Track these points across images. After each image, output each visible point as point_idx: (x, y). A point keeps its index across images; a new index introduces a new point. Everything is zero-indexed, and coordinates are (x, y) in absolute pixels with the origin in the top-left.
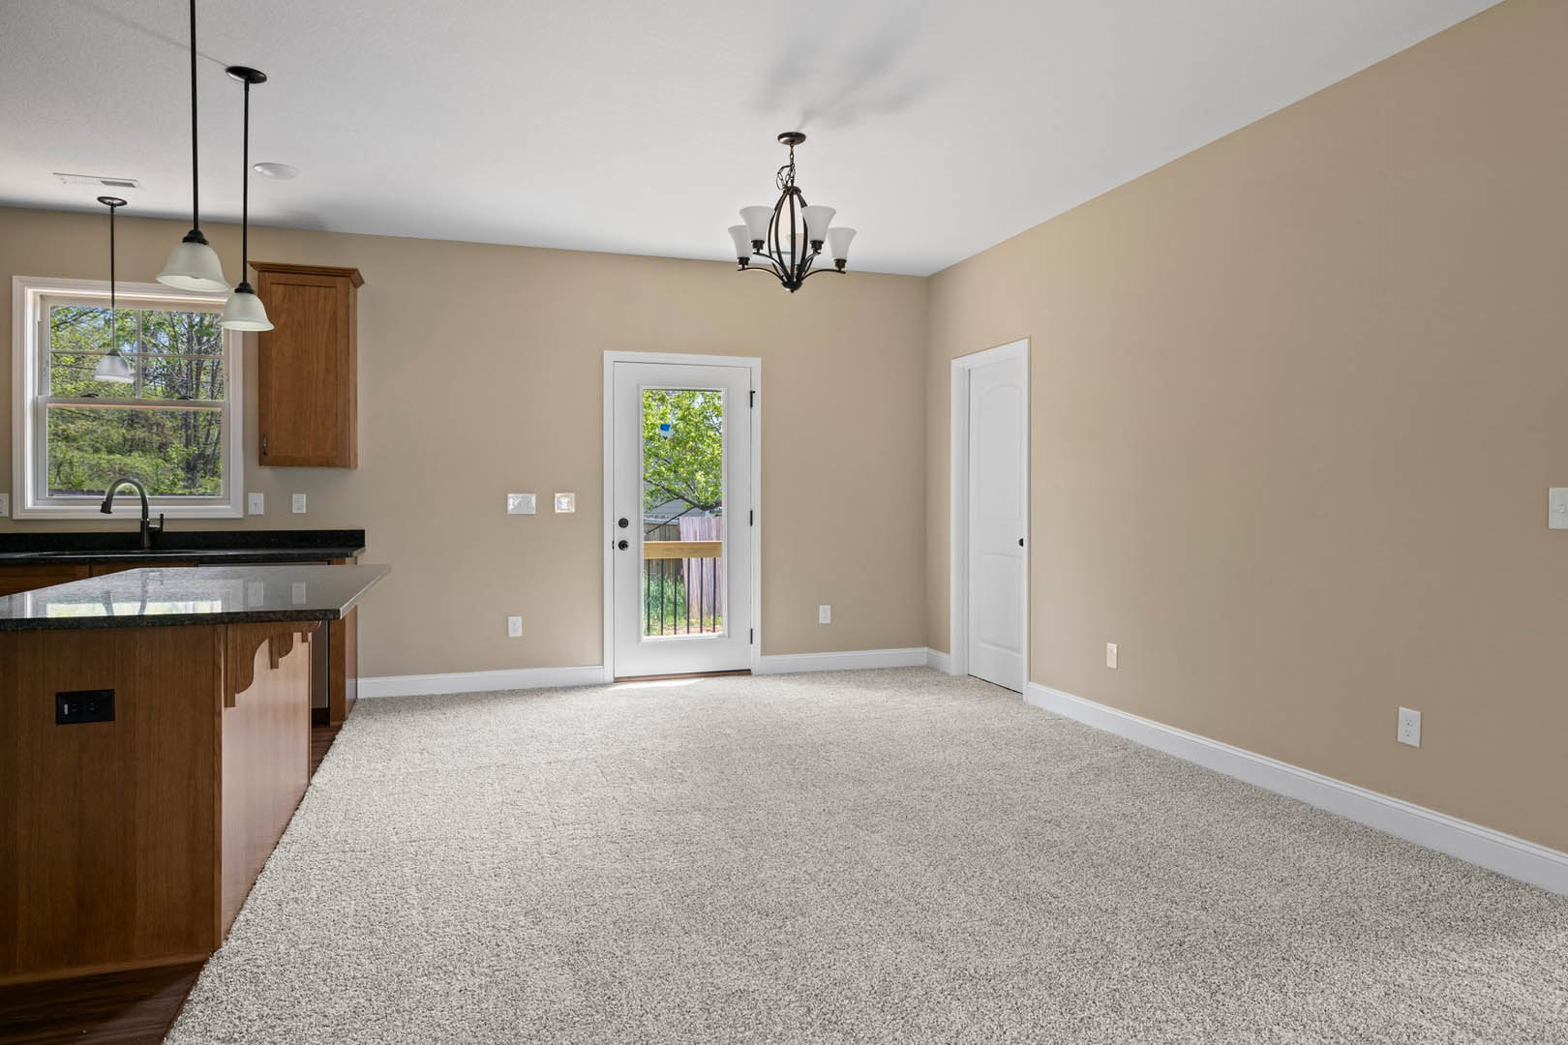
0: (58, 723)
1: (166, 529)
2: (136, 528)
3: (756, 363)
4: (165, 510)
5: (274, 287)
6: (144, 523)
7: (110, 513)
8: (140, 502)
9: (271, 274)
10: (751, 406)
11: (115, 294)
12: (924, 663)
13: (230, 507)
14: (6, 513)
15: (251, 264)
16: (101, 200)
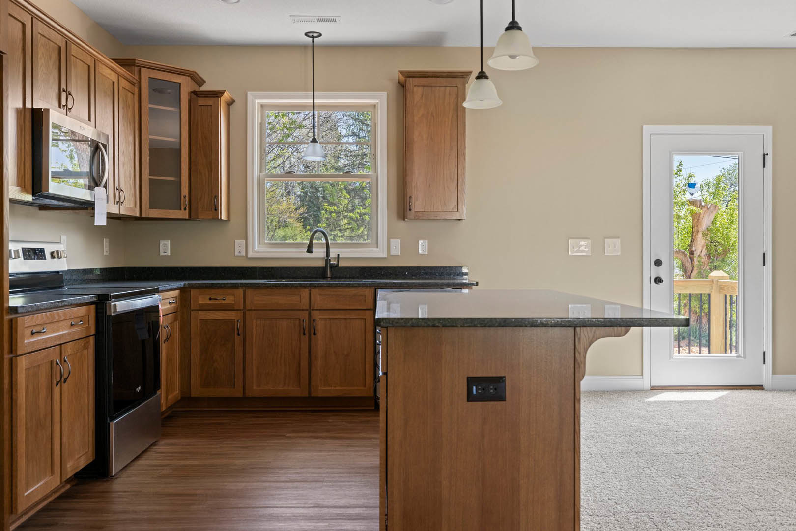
0: (468, 400)
1: (341, 264)
2: (321, 264)
3: (768, 130)
4: (341, 252)
5: (416, 88)
6: (327, 260)
7: (312, 252)
8: (325, 246)
9: (414, 79)
10: (765, 166)
11: (315, 101)
13: (378, 249)
14: (243, 254)
15: (401, 72)
16: (306, 34)
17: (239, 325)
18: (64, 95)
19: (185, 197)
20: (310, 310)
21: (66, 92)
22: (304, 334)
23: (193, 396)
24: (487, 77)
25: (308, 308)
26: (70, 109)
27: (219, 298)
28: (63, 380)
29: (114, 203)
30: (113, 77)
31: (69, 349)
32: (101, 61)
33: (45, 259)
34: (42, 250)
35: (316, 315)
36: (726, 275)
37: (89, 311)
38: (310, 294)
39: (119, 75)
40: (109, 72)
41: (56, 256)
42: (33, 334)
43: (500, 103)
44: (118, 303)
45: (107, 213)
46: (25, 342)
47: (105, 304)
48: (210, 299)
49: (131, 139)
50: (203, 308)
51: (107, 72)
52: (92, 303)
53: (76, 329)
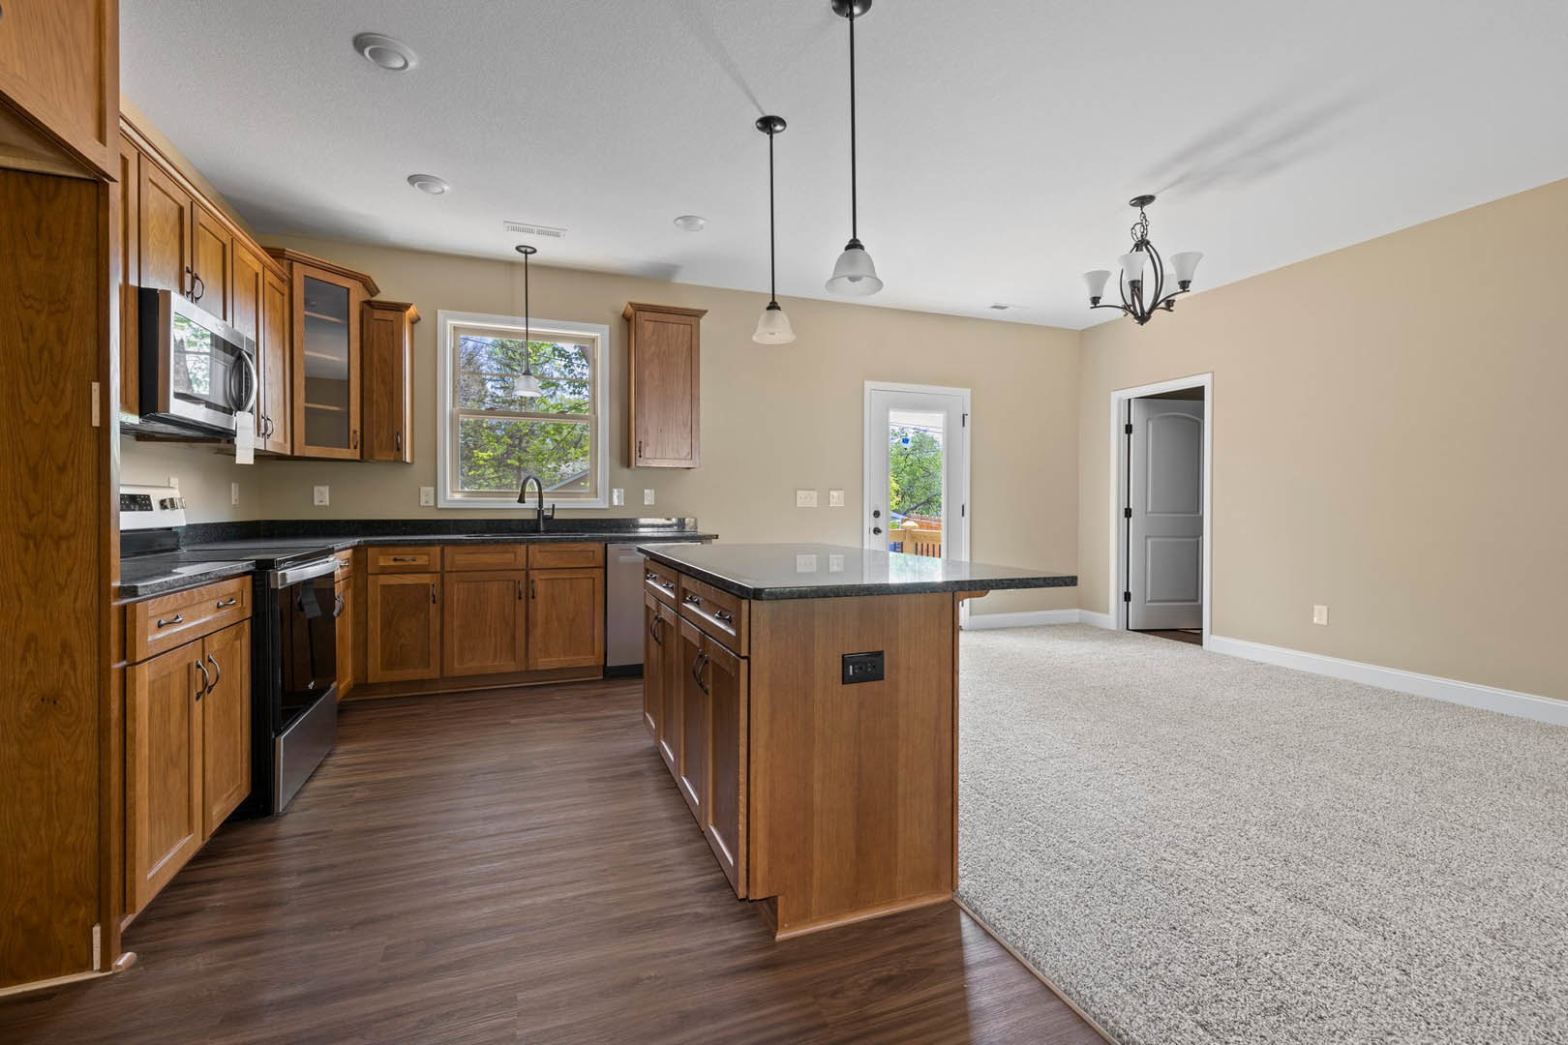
0: (843, 683)
1: (556, 516)
2: (532, 516)
3: (967, 392)
4: (557, 502)
5: (647, 323)
6: (540, 512)
7: (524, 502)
8: (538, 495)
9: (646, 313)
10: (964, 425)
11: (529, 329)
12: (1078, 621)
13: (598, 499)
14: (432, 503)
15: (631, 304)
16: (517, 248)
17: (436, 591)
18: (188, 278)
19: (355, 432)
20: (528, 570)
21: (191, 273)
22: (520, 598)
23: (370, 681)
24: (779, 308)
25: (524, 567)
26: (197, 299)
27: (407, 558)
28: (208, 688)
29: (258, 435)
30: (257, 267)
31: (215, 643)
32: (240, 241)
33: (151, 509)
34: (147, 498)
35: (535, 575)
36: (916, 525)
37: (243, 585)
38: (527, 550)
39: (264, 266)
40: (250, 256)
41: (169, 506)
42: (160, 626)
43: (794, 337)
44: (287, 571)
45: (255, 450)
46: (149, 639)
47: (269, 574)
48: (395, 560)
49: (280, 353)
50: (384, 571)
51: (249, 258)
52: (246, 574)
53: (224, 612)
